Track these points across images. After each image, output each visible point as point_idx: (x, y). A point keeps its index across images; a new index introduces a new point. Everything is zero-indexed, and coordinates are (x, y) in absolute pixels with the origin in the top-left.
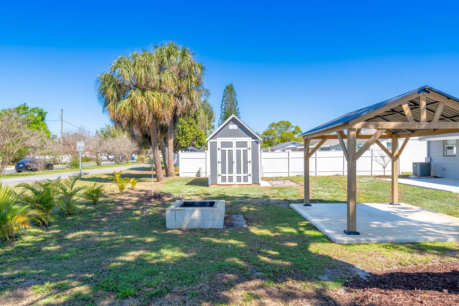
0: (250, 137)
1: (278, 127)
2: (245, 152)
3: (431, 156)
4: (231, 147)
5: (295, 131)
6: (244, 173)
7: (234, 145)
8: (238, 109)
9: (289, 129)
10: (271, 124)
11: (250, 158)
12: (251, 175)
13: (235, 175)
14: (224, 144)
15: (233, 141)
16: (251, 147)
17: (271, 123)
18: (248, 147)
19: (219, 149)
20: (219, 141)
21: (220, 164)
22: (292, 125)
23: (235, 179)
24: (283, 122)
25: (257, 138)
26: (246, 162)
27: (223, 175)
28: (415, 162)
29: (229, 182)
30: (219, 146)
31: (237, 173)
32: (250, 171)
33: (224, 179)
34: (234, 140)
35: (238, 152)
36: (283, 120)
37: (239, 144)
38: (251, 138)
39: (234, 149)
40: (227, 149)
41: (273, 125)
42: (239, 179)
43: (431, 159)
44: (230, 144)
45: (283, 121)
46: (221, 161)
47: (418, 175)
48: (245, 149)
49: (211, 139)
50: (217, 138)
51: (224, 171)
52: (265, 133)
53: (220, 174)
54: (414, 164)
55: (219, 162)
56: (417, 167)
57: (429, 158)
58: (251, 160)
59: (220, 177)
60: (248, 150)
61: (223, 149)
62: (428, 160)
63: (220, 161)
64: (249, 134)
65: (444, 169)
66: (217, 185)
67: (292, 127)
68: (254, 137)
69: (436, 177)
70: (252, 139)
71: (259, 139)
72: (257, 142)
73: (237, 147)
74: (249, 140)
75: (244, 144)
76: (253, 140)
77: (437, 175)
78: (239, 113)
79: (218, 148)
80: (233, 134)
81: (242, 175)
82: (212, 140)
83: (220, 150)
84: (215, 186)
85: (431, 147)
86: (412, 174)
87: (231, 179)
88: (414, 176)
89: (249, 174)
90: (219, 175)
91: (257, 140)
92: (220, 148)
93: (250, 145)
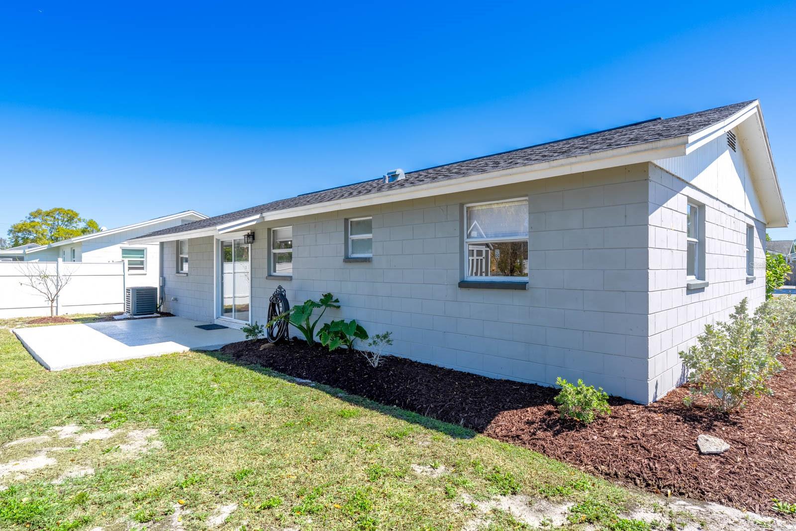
1: (48, 218)
3: (164, 276)
5: (86, 228)
9: (75, 225)
10: (32, 213)
17: (34, 210)
22: (81, 216)
24: (60, 211)
36: (60, 207)
41: (38, 213)
43: (164, 280)
45: (61, 209)
47: (131, 313)
52: (15, 228)
56: (129, 296)
62: (160, 282)
67: (80, 220)
77: (170, 310)
85: (165, 257)
88: (126, 315)
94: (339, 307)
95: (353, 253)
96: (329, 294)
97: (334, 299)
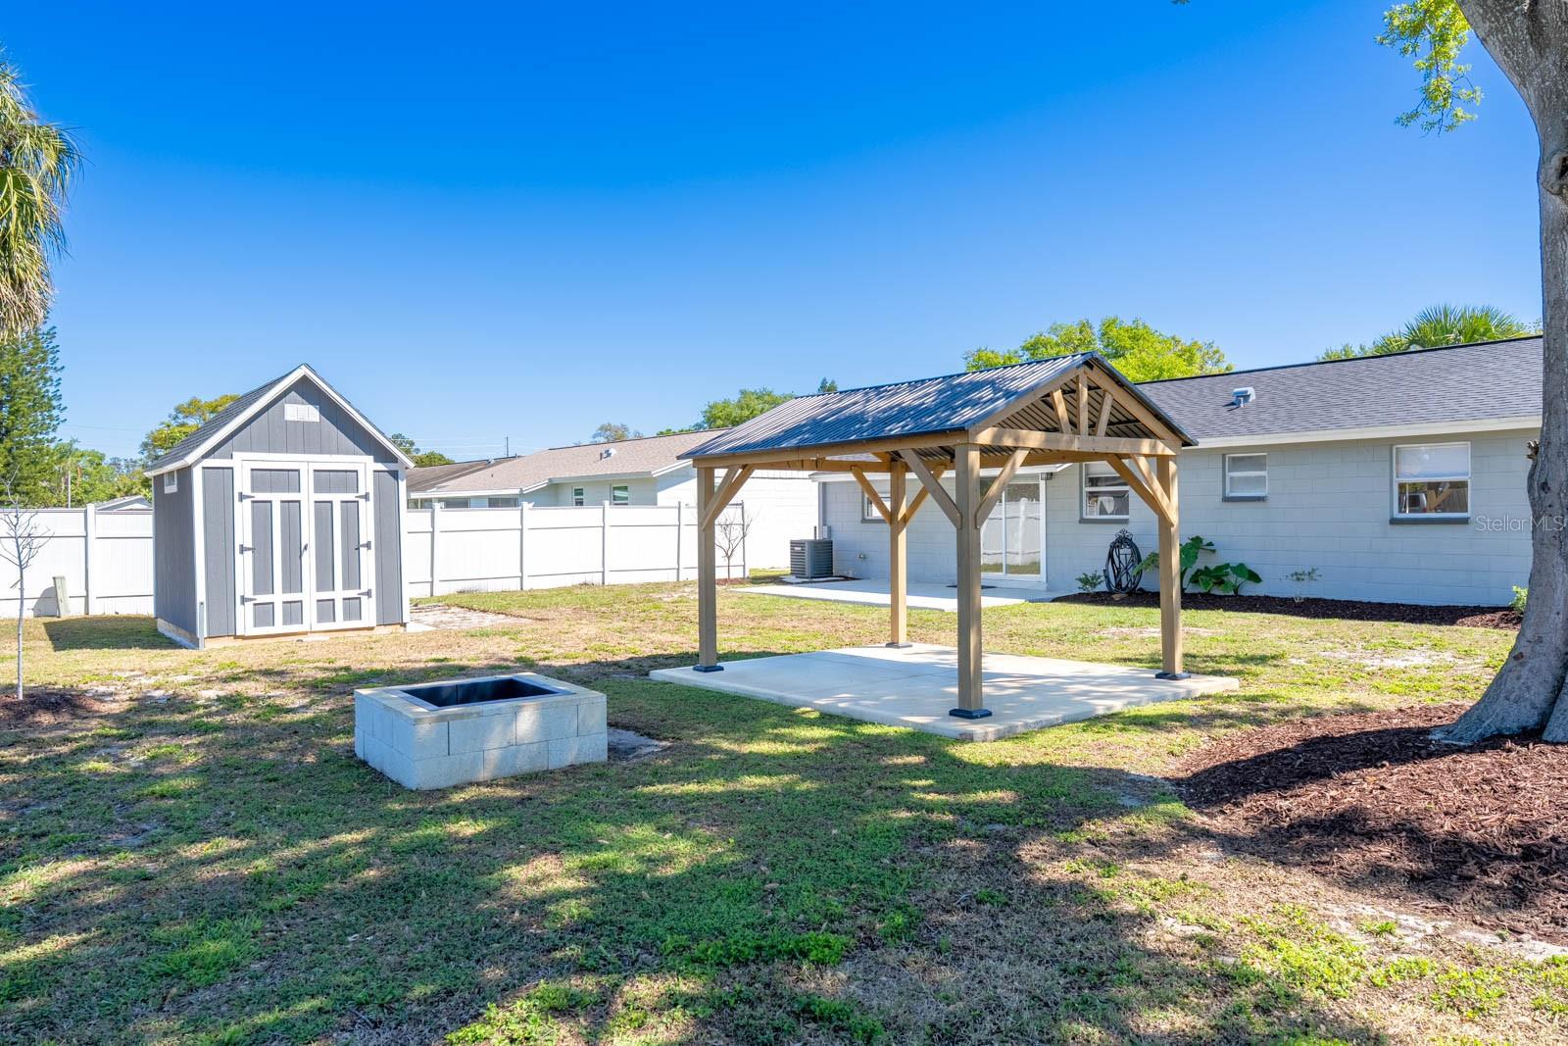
0: (368, 453)
2: (351, 510)
3: (829, 524)
4: (293, 491)
6: (347, 586)
7: (307, 481)
8: (51, 334)
11: (367, 531)
12: (374, 593)
13: (309, 595)
14: (263, 479)
15: (303, 468)
16: (371, 490)
18: (362, 492)
19: (242, 497)
20: (243, 464)
21: (249, 555)
23: (310, 612)
25: (394, 459)
26: (353, 547)
27: (261, 598)
28: (797, 538)
29: (285, 623)
30: (242, 483)
31: (319, 588)
32: (369, 578)
33: (264, 613)
34: (307, 464)
35: (323, 510)
37: (326, 480)
38: (372, 457)
39: (307, 496)
40: (276, 498)
42: (326, 609)
43: (830, 530)
44: (287, 479)
46: (253, 544)
47: (807, 575)
48: (351, 497)
49: (206, 456)
50: (234, 454)
51: (263, 583)
53: (249, 594)
54: (794, 544)
55: (243, 549)
56: (802, 552)
57: (826, 528)
58: (372, 538)
59: (249, 605)
60: (362, 502)
61: (260, 496)
62: (821, 532)
63: (249, 544)
64: (366, 443)
65: (865, 558)
66: (236, 637)
68: (383, 455)
69: (847, 578)
70: (376, 461)
71: (403, 463)
72: (395, 474)
73: (318, 489)
74: (366, 465)
75: (346, 480)
76: (380, 466)
77: (845, 573)
78: (55, 350)
79: (241, 494)
80: (301, 439)
81: (339, 594)
82: (209, 462)
83: (247, 503)
84: (229, 642)
85: (830, 497)
86: (789, 572)
87: (293, 612)
88: (793, 579)
89: (364, 589)
90: (244, 600)
91: (393, 466)
92: (247, 491)
93: (366, 484)
94: (1214, 551)
95: (1231, 492)
96: (1198, 538)
97: (1205, 542)
